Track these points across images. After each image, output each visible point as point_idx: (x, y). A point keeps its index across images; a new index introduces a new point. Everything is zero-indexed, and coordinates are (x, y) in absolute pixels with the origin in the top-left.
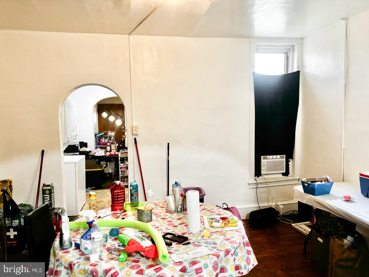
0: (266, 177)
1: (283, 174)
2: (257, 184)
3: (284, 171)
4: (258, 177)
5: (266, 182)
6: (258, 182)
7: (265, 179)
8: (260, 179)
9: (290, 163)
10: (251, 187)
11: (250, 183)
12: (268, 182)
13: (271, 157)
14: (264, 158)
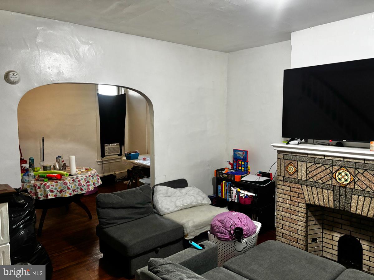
0: (108, 157)
1: (119, 155)
2: (102, 161)
3: (119, 153)
4: (103, 157)
5: (108, 160)
6: (103, 160)
7: (107, 158)
8: (104, 159)
9: (122, 148)
10: (98, 164)
11: (98, 161)
12: (109, 160)
13: (111, 145)
14: (106, 146)
